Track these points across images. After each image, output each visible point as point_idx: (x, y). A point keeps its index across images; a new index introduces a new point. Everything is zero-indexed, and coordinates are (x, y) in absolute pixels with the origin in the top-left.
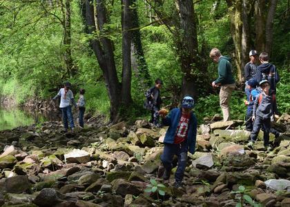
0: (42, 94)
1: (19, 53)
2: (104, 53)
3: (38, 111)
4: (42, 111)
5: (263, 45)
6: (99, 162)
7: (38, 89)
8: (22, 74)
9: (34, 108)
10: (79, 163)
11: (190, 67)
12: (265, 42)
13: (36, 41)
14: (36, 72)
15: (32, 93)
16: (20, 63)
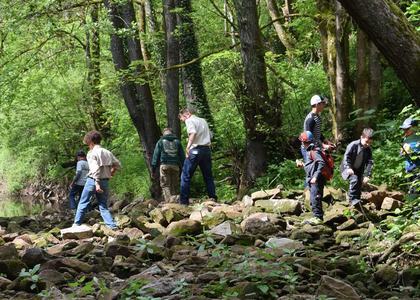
0: (52, 174)
1: (9, 102)
2: (138, 102)
3: (47, 202)
4: (53, 202)
5: (367, 85)
6: (104, 238)
7: (44, 163)
8: (17, 139)
9: (39, 197)
10: (77, 239)
11: (255, 121)
12: (369, 82)
13: (39, 80)
14: (42, 133)
15: (34, 172)
16: (12, 119)
